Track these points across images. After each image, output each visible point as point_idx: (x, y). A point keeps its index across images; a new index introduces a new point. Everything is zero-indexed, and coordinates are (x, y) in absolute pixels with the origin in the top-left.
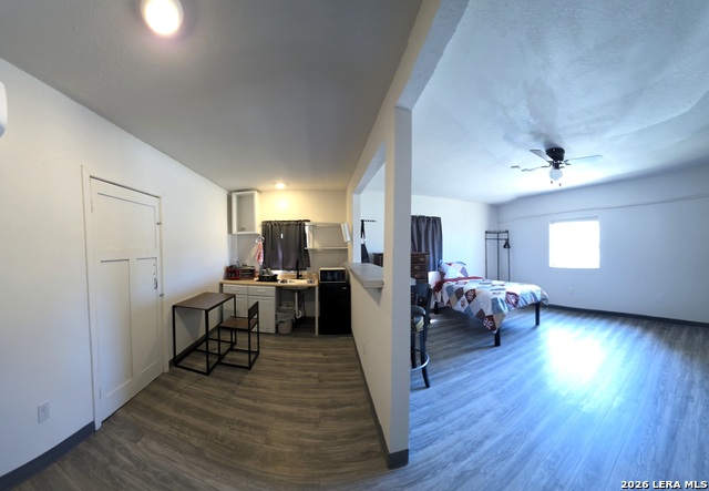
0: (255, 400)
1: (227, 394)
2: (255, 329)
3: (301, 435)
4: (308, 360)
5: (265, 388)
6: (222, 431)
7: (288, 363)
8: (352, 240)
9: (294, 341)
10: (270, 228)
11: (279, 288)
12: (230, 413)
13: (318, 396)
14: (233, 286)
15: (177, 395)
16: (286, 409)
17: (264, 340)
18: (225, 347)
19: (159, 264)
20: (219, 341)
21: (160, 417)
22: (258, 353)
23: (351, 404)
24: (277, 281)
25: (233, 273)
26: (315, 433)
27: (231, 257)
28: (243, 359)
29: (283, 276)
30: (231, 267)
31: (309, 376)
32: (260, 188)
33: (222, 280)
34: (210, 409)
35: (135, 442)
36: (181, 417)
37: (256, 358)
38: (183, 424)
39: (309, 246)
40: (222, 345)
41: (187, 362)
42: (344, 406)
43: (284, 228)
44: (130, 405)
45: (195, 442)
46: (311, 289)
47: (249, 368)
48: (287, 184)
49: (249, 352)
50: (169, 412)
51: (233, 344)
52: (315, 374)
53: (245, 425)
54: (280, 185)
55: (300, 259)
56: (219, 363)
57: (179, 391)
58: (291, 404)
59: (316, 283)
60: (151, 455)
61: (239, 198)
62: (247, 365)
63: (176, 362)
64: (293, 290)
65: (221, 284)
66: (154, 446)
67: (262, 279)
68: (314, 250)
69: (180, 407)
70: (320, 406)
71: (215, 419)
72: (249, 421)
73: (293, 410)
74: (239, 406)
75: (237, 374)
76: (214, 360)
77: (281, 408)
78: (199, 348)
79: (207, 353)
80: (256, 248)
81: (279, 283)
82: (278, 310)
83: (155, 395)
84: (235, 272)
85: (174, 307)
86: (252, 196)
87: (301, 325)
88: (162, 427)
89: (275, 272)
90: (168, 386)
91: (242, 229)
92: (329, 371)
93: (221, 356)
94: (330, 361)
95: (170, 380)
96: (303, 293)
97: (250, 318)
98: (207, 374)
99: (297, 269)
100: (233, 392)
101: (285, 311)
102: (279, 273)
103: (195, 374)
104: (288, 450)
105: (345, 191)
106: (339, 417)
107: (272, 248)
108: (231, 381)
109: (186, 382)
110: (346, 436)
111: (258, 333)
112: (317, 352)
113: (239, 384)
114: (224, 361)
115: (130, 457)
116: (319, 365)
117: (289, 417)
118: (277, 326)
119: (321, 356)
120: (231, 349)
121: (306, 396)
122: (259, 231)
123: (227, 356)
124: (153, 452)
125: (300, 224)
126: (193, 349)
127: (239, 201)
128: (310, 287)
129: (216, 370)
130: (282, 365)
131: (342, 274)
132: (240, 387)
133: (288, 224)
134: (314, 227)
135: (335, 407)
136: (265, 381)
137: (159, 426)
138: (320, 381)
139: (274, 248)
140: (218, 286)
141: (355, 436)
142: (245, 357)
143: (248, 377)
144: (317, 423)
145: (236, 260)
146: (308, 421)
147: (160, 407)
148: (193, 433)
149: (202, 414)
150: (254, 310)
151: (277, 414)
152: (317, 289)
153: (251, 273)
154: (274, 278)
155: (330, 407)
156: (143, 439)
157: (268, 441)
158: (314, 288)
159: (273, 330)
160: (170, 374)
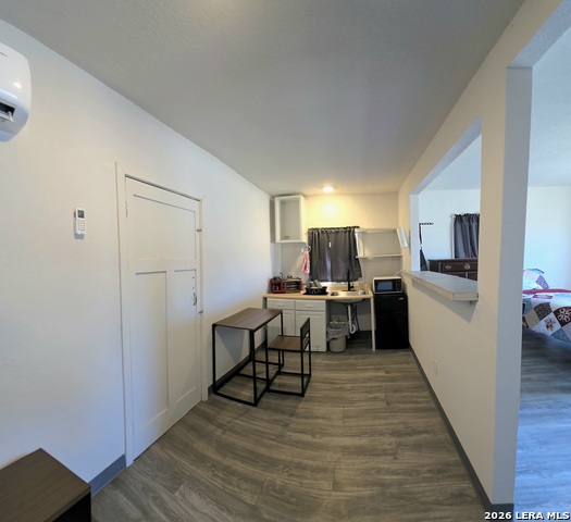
0: (313, 435)
1: (279, 428)
2: (307, 349)
3: (379, 471)
4: (369, 380)
5: (323, 418)
6: (279, 479)
7: (348, 386)
8: (410, 246)
9: (352, 360)
10: (316, 236)
11: (329, 302)
12: (286, 454)
13: (390, 421)
14: (278, 301)
15: (219, 432)
16: (357, 441)
17: (316, 360)
18: (273, 370)
19: (198, 278)
20: (267, 363)
21: (201, 459)
22: (310, 375)
23: (427, 432)
24: (326, 294)
25: (277, 286)
26: (394, 467)
27: (274, 269)
28: (294, 384)
29: (333, 288)
30: (275, 279)
31: (375, 399)
32: (307, 192)
33: (265, 294)
34: (262, 450)
35: (173, 490)
36: (227, 462)
37: (308, 382)
38: (229, 471)
39: (360, 255)
40: (270, 367)
41: (228, 389)
42: (420, 433)
43: (332, 236)
44: (166, 439)
45: (247, 497)
46: (365, 301)
47: (302, 395)
48: (336, 188)
49: (302, 375)
50: (212, 454)
51: (280, 365)
52: (382, 395)
53: (304, 468)
54: (328, 189)
55: (351, 269)
56: (267, 390)
57: (220, 426)
58: (361, 434)
59: (370, 295)
60: (192, 512)
61: (283, 203)
62: (300, 391)
63: (215, 388)
64: (344, 304)
65: (265, 299)
66: (195, 499)
67: (309, 292)
68: (365, 259)
69: (225, 448)
70: (394, 434)
71: (271, 463)
72: (310, 462)
73: (364, 441)
74: (295, 444)
75: (289, 403)
76: (261, 386)
77: (348, 441)
78: (243, 372)
79: (254, 378)
80: (301, 258)
81: (329, 297)
82: (328, 325)
83: (193, 428)
84: (279, 284)
85: (214, 326)
86: (298, 201)
87: (356, 341)
88: (201, 473)
89: (323, 284)
90: (209, 419)
91: (286, 238)
92: (395, 391)
93: (269, 382)
94: (393, 380)
95: (210, 411)
96: (356, 307)
97: (302, 337)
98: (255, 405)
99: (349, 280)
100: (286, 425)
101: (337, 327)
102: (328, 285)
103: (240, 405)
104: (367, 492)
105: (396, 193)
106: (418, 447)
107: (320, 258)
108: (283, 413)
109: (229, 414)
110: (430, 471)
111: (310, 352)
112: (380, 369)
113: (292, 415)
114: (272, 388)
115: (166, 511)
116: (383, 384)
117: (360, 451)
118: (328, 344)
119: (384, 374)
120: (279, 373)
121: (377, 422)
122: (305, 239)
123: (276, 381)
124: (194, 508)
125: (349, 231)
126: (236, 372)
127: (283, 206)
128: (364, 299)
129: (264, 399)
130: (341, 389)
131: (397, 284)
132: (294, 419)
133: (337, 231)
134: (364, 233)
135: (410, 434)
136: (322, 409)
137: (199, 471)
138: (388, 403)
139: (322, 258)
140: (262, 300)
141: (440, 471)
142: (297, 382)
143: (302, 406)
144: (394, 455)
145: (280, 271)
146: (384, 453)
147: (200, 446)
148: (244, 486)
149: (253, 458)
150: (306, 328)
151: (345, 450)
152: (372, 300)
153: (297, 286)
154: (323, 291)
155: (406, 434)
156: (182, 488)
157: (336, 486)
158: (369, 299)
159: (324, 349)
160: (210, 403)
